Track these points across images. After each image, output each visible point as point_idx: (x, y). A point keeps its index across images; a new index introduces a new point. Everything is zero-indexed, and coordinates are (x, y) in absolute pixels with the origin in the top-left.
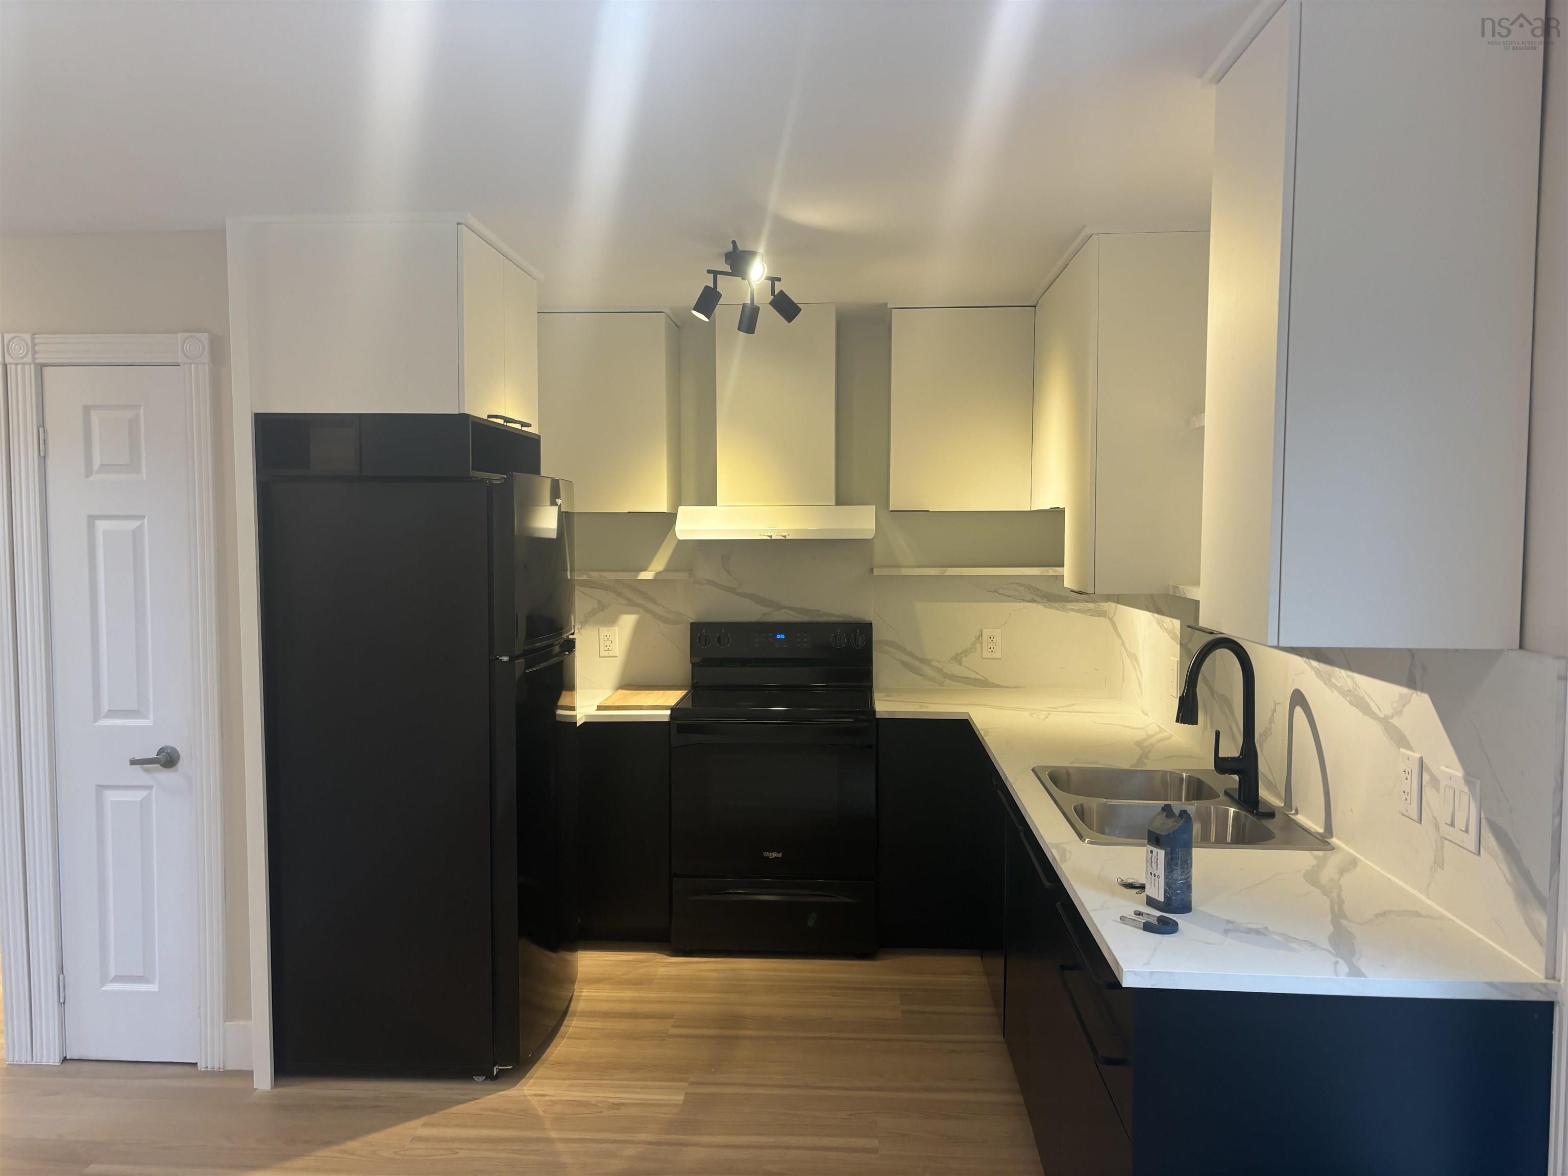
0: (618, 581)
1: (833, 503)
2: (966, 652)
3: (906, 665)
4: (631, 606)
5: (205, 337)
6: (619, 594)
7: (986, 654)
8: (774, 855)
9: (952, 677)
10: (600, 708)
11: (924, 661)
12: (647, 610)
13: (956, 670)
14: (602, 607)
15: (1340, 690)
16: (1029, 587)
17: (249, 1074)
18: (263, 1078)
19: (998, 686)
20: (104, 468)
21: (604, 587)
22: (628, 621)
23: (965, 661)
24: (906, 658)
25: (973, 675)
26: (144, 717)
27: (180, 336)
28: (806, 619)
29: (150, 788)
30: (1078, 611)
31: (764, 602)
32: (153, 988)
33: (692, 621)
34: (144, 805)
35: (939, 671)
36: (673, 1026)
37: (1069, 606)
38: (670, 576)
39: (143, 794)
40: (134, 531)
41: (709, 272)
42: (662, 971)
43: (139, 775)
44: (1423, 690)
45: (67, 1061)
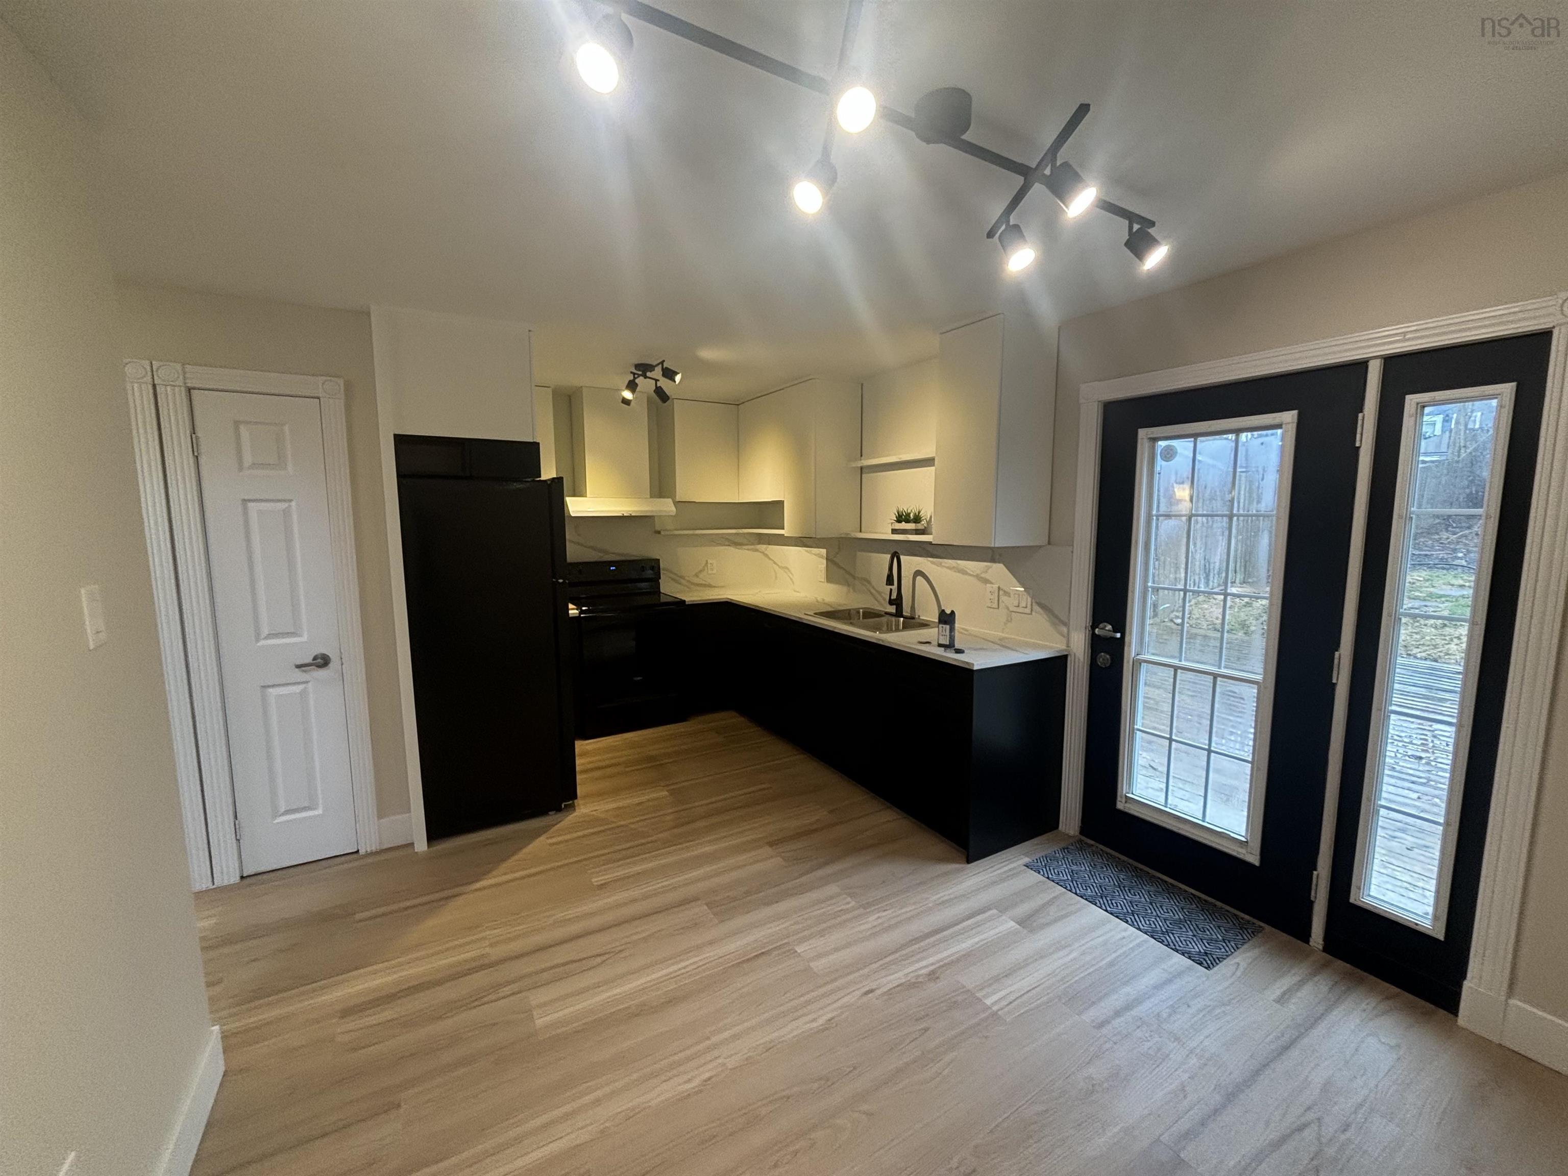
1: (649, 496)
2: (701, 571)
3: (673, 579)
5: (341, 382)
7: (710, 572)
8: (639, 678)
9: (695, 584)
11: (682, 576)
13: (696, 580)
15: (948, 568)
16: (727, 539)
17: (412, 845)
18: (421, 845)
20: (254, 466)
23: (701, 576)
24: (672, 576)
25: (704, 582)
26: (300, 636)
27: (322, 379)
28: (623, 558)
30: (748, 550)
31: (600, 551)
32: (319, 811)
34: (303, 694)
35: (689, 581)
36: (625, 767)
37: (745, 547)
39: (301, 687)
40: (284, 510)
41: (631, 372)
43: (299, 675)
44: (999, 563)
45: (242, 877)
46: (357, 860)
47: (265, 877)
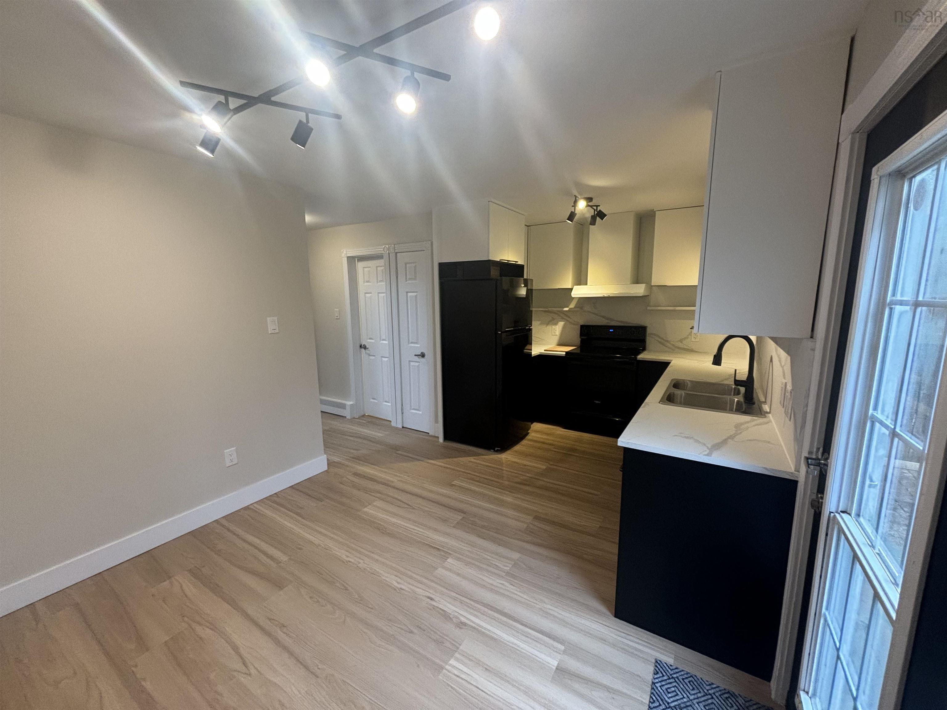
0: (558, 311)
2: (685, 338)
3: (660, 342)
4: (562, 319)
6: (559, 315)
7: (693, 340)
8: (598, 402)
9: (679, 348)
10: (545, 350)
11: (667, 341)
12: (568, 321)
13: (680, 345)
14: (553, 319)
17: (438, 437)
18: (441, 440)
19: (696, 352)
20: (410, 279)
21: (555, 313)
22: (561, 324)
23: (684, 342)
24: (660, 340)
25: (687, 347)
26: (418, 344)
27: (425, 242)
28: (622, 325)
29: (419, 362)
31: (606, 318)
32: (421, 413)
33: (582, 324)
34: (418, 367)
35: (673, 345)
38: (576, 309)
39: (418, 364)
40: (416, 296)
42: (558, 432)
43: (417, 359)
45: (403, 427)
46: (427, 436)
47: (407, 429)
